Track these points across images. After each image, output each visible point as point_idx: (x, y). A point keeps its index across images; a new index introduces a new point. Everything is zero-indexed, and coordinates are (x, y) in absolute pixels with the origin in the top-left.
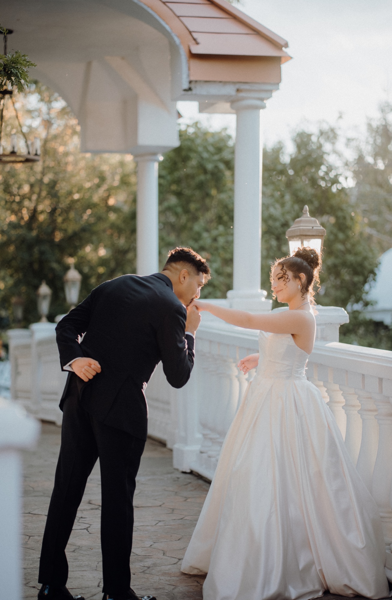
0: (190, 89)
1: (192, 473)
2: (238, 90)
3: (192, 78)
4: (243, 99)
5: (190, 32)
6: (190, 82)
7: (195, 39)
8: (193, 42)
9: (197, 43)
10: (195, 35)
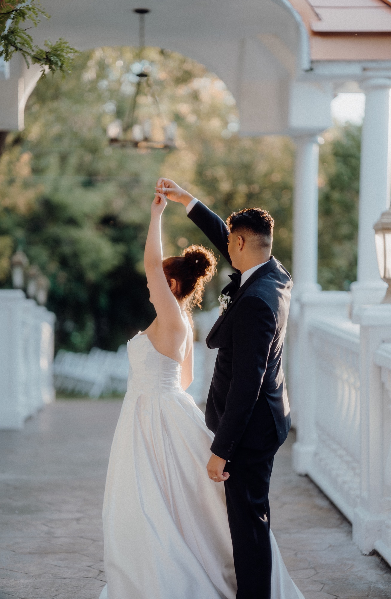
0: (311, 69)
1: (307, 476)
2: (365, 69)
3: (315, 57)
4: (370, 78)
5: (312, 7)
6: (312, 62)
7: (317, 15)
8: (315, 17)
9: (320, 19)
10: (318, 11)
